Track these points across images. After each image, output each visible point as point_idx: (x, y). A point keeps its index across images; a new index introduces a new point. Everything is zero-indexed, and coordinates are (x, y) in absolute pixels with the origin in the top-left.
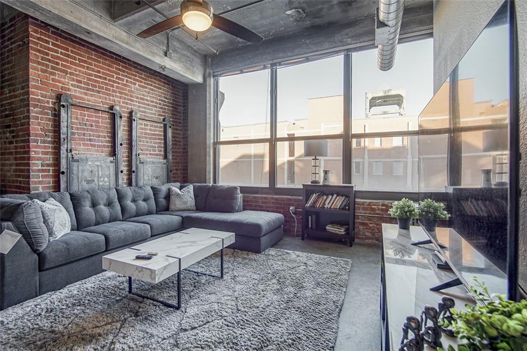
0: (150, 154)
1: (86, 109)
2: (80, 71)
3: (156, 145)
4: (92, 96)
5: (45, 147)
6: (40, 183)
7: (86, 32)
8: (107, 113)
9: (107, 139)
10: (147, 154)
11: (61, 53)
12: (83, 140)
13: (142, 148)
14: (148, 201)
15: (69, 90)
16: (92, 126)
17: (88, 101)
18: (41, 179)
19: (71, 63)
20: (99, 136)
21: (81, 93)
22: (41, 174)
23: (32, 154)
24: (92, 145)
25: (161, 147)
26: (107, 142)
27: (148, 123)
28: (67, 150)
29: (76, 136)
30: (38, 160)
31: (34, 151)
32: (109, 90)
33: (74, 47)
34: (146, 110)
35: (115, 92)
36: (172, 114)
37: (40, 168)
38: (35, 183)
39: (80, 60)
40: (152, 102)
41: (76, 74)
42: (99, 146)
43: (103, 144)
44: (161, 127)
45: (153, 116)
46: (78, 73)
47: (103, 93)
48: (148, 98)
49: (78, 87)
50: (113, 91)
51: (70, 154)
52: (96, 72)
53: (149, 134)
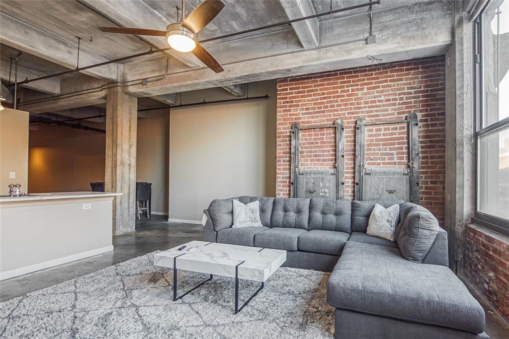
0: (384, 164)
1: (312, 130)
2: (308, 100)
3: (395, 152)
4: (317, 117)
5: (285, 165)
6: (281, 190)
7: (287, 71)
8: (331, 129)
9: (331, 153)
10: (379, 164)
11: (295, 93)
12: (310, 156)
13: (372, 157)
14: (339, 216)
15: (300, 118)
16: (317, 143)
17: (314, 123)
18: (282, 188)
19: (302, 97)
20: (324, 151)
21: (309, 118)
22: (282, 184)
23: (278, 171)
24: (318, 160)
25: (403, 153)
26: (331, 155)
27: (382, 127)
28: (295, 166)
29: (305, 154)
30: (280, 174)
31: (278, 168)
32: (333, 106)
33: (304, 83)
34: (378, 113)
35: (340, 105)
36: (423, 106)
37: (281, 180)
38: (279, 190)
39: (308, 91)
40: (389, 100)
41: (305, 104)
42: (324, 160)
43: (327, 158)
44: (403, 128)
45: (389, 117)
46: (306, 102)
47: (328, 111)
48: (383, 98)
49: (306, 114)
50: (338, 106)
51: (297, 169)
52: (321, 95)
53: (382, 140)
